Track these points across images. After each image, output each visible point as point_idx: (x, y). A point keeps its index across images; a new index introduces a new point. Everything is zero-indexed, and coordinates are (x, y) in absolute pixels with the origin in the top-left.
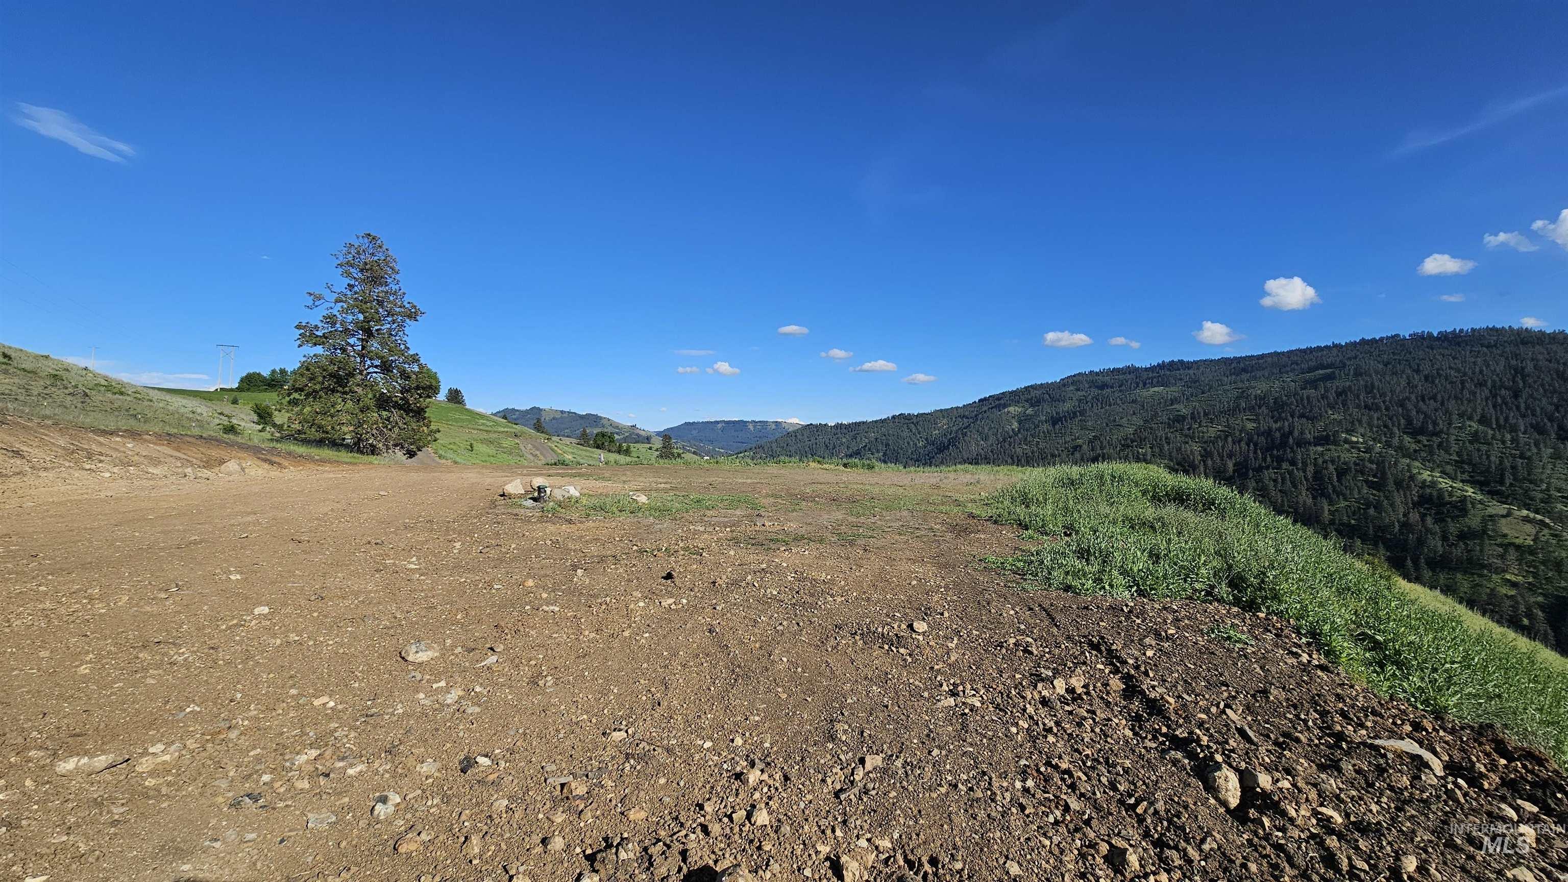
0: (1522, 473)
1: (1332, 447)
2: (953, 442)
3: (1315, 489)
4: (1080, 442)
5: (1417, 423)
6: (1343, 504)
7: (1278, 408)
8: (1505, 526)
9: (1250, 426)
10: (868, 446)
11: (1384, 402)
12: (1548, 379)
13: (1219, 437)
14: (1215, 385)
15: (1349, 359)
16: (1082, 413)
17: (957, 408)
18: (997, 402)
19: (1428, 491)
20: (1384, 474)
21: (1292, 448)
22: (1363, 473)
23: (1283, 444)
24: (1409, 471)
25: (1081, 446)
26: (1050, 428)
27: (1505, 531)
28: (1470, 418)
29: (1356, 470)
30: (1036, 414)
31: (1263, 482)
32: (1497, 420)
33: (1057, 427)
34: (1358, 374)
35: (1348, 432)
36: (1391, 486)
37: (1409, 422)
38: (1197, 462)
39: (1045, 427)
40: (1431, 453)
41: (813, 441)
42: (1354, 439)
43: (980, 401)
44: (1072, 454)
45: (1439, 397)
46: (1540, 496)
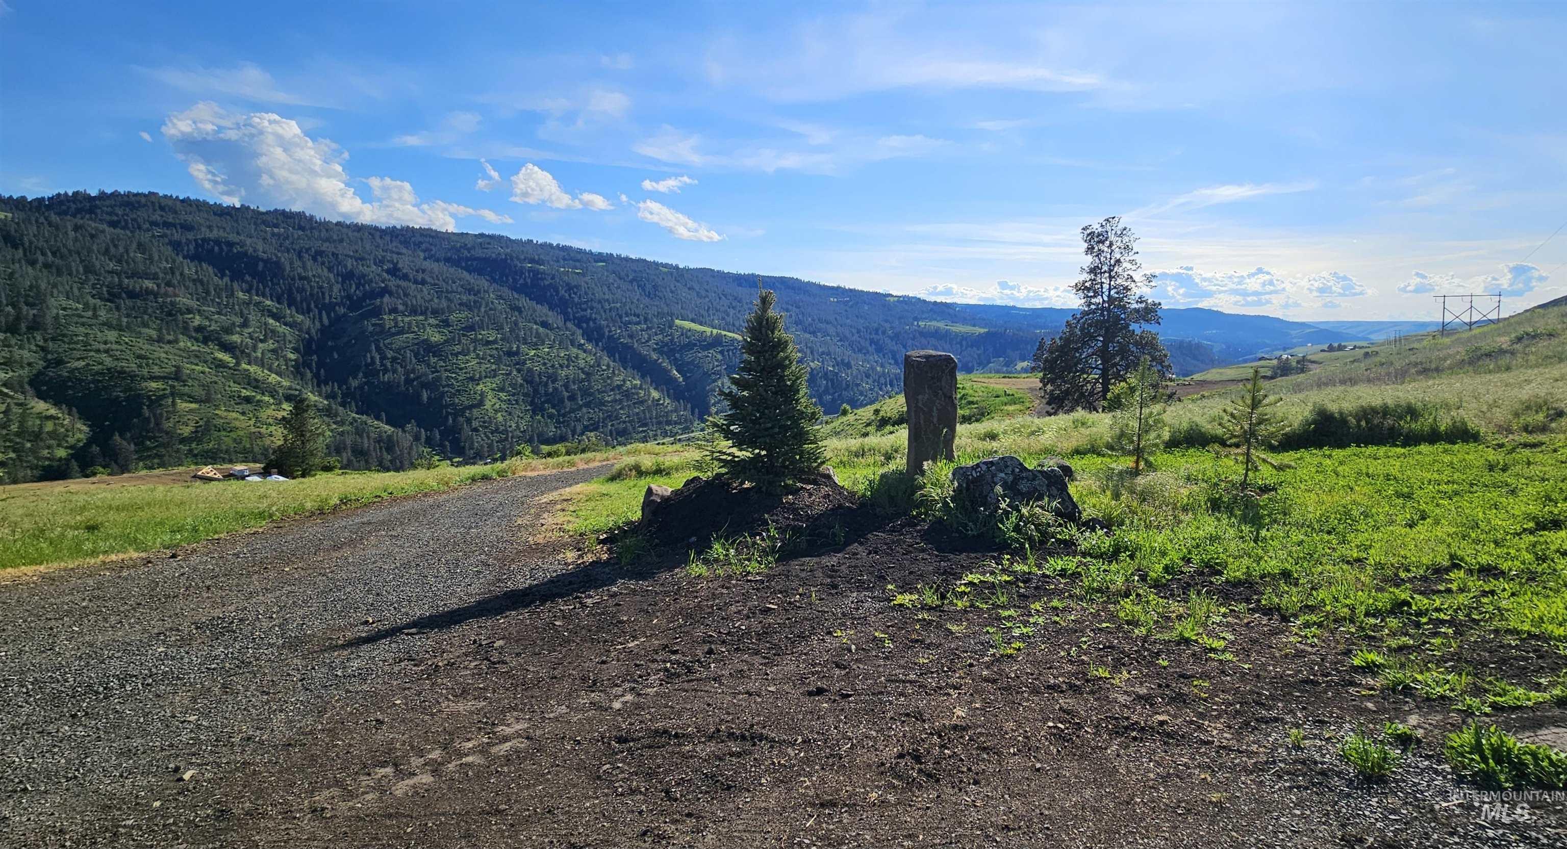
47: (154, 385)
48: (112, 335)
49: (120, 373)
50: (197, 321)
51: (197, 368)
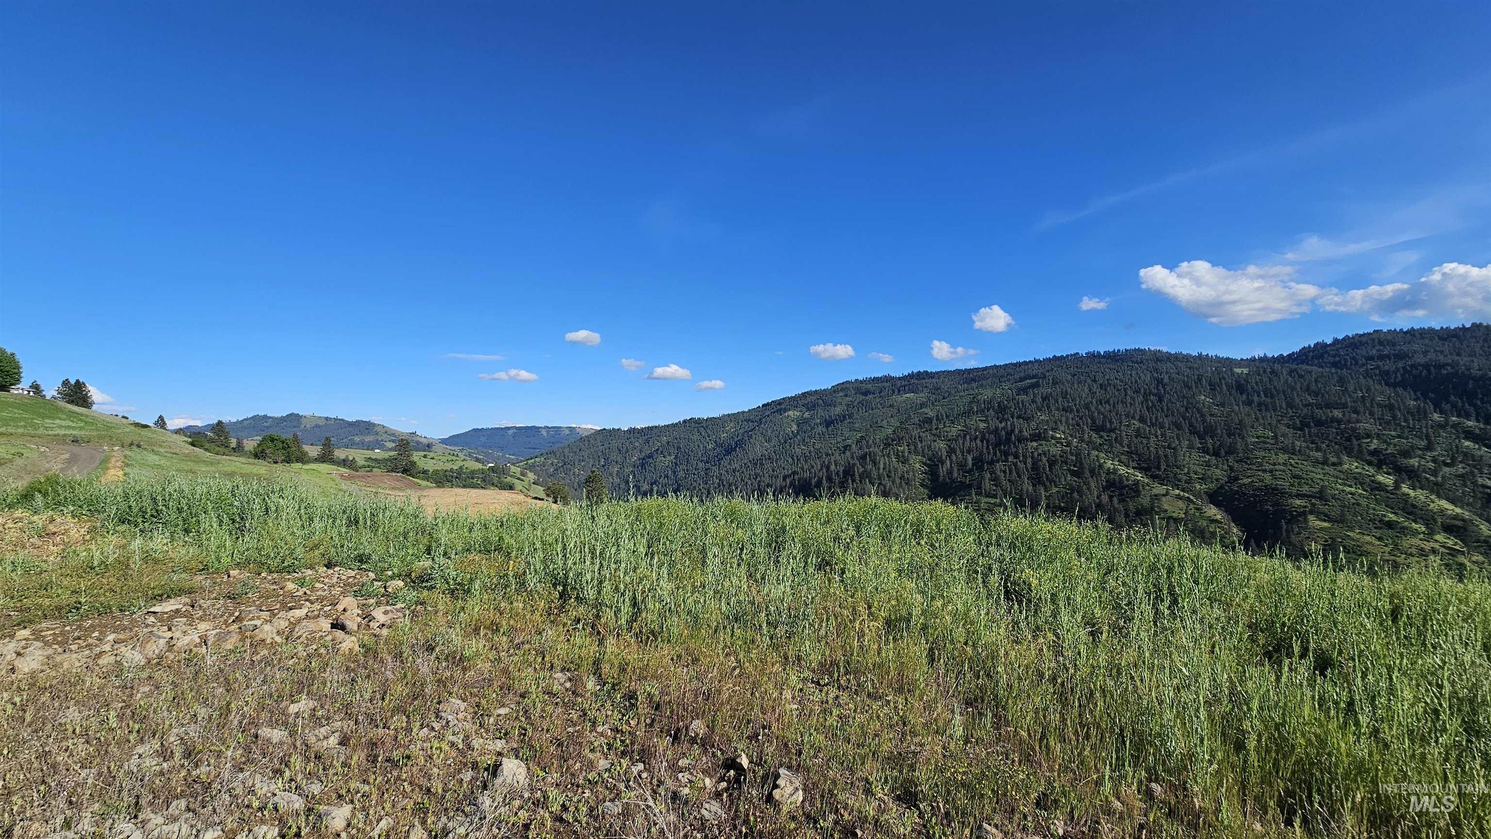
0: (1171, 459)
1: (1043, 442)
2: (740, 444)
3: (1033, 478)
4: (849, 442)
5: (1099, 422)
6: (1055, 490)
7: (1002, 410)
8: (1166, 504)
9: (982, 425)
10: (660, 449)
11: (1075, 405)
12: (1179, 388)
13: (960, 435)
14: (953, 392)
15: (1048, 371)
16: (851, 416)
17: (743, 412)
18: (778, 407)
19: (1112, 476)
20: (1081, 464)
21: (1014, 444)
22: (1066, 463)
23: (1008, 440)
24: (1098, 461)
25: (850, 446)
26: (824, 430)
27: (1166, 507)
28: (1133, 418)
29: (1062, 462)
30: (812, 418)
31: (995, 474)
32: (1151, 419)
33: (830, 429)
34: (1055, 383)
35: (1053, 429)
36: (1087, 474)
37: (1094, 421)
38: (944, 458)
39: (820, 429)
40: (1111, 446)
42: (1058, 436)
43: (763, 405)
44: (843, 452)
45: (1112, 402)
46: (1185, 478)
47: (1298, 502)
48: (1282, 457)
49: (1274, 489)
50: (1375, 444)
51: (1348, 489)
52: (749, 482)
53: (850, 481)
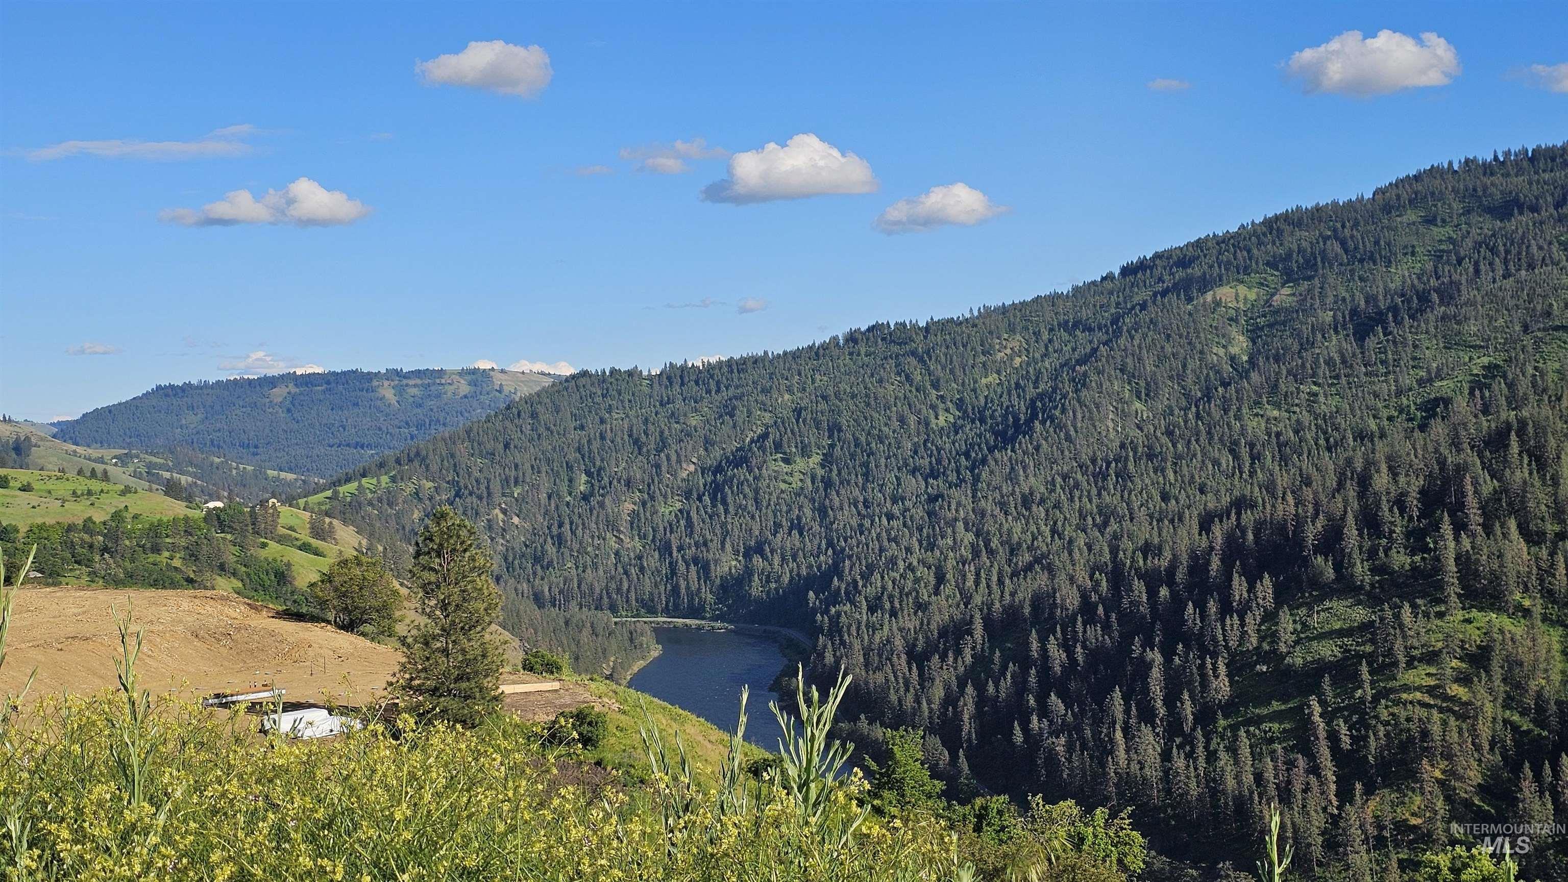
2: (1045, 406)
4: (1443, 387)
10: (774, 435)
16: (1448, 294)
17: (1054, 299)
18: (1180, 274)
25: (1447, 401)
26: (1350, 347)
30: (1303, 307)
33: (1371, 343)
41: (593, 428)
43: (1126, 271)
44: (1423, 428)
52: (1081, 540)
53: (1447, 528)
